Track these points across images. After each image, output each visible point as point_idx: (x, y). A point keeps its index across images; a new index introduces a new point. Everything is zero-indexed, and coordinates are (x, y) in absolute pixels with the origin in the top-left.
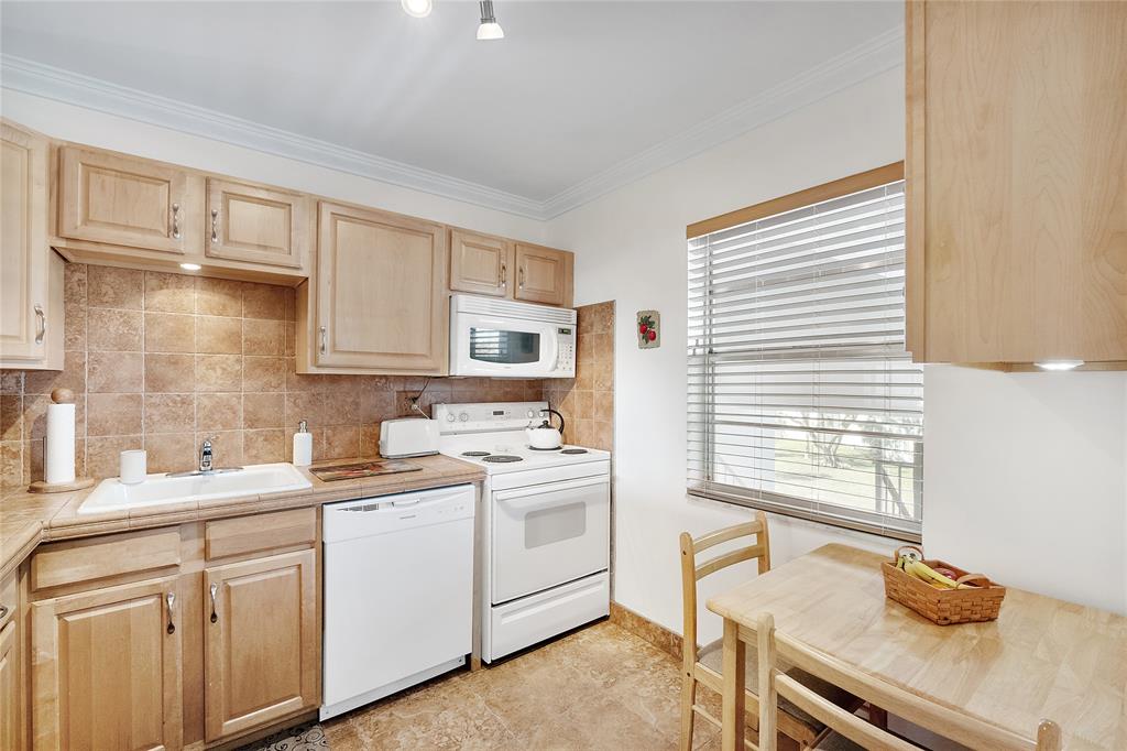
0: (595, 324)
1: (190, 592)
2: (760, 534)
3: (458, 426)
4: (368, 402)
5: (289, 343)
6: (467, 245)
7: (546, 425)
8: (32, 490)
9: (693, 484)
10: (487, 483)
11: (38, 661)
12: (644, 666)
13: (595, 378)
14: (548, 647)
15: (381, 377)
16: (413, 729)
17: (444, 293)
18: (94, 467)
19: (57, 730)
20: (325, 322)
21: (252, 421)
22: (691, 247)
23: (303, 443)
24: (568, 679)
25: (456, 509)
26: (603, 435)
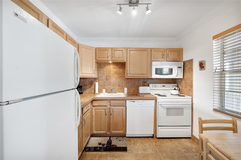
0: (188, 65)
1: (109, 110)
2: (233, 124)
3: (154, 88)
4: (137, 83)
5: (124, 72)
6: (155, 51)
7: (175, 89)
8: (94, 93)
9: (215, 108)
10: (157, 100)
11: (93, 115)
12: (198, 152)
13: (188, 78)
14: (172, 139)
15: (139, 78)
16: (140, 144)
17: (150, 61)
18: (100, 91)
19: (95, 124)
20: (128, 69)
21: (119, 86)
22: (214, 42)
23: (126, 89)
24: (175, 147)
25: (150, 104)
26: (190, 93)
